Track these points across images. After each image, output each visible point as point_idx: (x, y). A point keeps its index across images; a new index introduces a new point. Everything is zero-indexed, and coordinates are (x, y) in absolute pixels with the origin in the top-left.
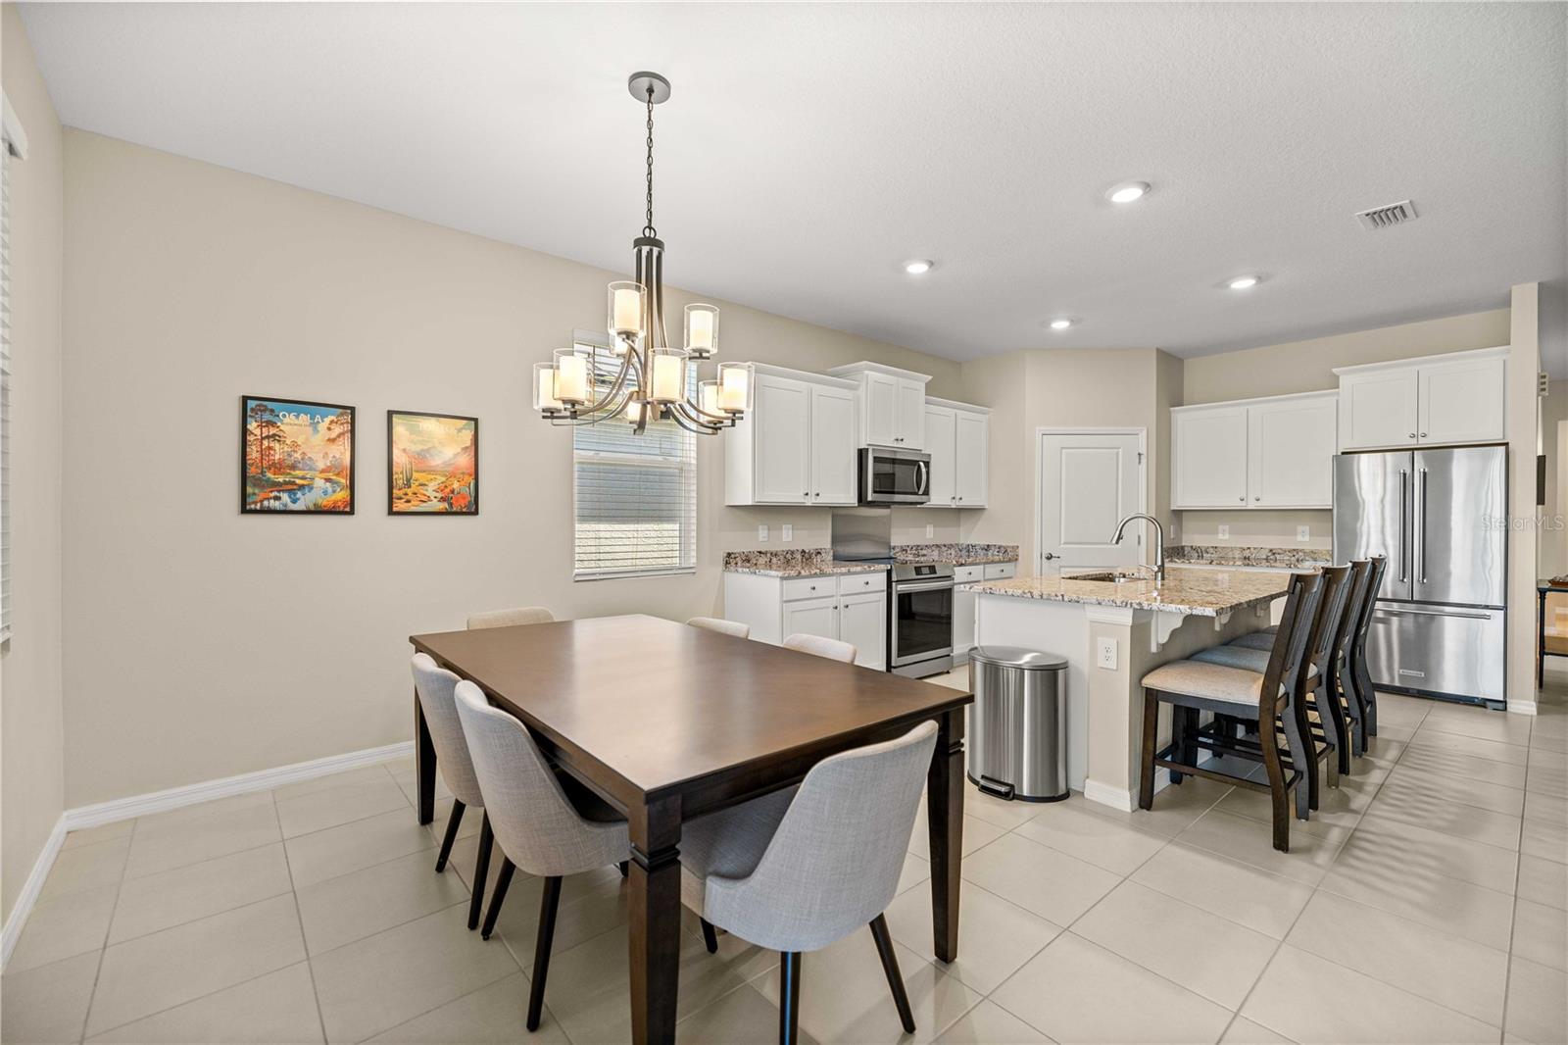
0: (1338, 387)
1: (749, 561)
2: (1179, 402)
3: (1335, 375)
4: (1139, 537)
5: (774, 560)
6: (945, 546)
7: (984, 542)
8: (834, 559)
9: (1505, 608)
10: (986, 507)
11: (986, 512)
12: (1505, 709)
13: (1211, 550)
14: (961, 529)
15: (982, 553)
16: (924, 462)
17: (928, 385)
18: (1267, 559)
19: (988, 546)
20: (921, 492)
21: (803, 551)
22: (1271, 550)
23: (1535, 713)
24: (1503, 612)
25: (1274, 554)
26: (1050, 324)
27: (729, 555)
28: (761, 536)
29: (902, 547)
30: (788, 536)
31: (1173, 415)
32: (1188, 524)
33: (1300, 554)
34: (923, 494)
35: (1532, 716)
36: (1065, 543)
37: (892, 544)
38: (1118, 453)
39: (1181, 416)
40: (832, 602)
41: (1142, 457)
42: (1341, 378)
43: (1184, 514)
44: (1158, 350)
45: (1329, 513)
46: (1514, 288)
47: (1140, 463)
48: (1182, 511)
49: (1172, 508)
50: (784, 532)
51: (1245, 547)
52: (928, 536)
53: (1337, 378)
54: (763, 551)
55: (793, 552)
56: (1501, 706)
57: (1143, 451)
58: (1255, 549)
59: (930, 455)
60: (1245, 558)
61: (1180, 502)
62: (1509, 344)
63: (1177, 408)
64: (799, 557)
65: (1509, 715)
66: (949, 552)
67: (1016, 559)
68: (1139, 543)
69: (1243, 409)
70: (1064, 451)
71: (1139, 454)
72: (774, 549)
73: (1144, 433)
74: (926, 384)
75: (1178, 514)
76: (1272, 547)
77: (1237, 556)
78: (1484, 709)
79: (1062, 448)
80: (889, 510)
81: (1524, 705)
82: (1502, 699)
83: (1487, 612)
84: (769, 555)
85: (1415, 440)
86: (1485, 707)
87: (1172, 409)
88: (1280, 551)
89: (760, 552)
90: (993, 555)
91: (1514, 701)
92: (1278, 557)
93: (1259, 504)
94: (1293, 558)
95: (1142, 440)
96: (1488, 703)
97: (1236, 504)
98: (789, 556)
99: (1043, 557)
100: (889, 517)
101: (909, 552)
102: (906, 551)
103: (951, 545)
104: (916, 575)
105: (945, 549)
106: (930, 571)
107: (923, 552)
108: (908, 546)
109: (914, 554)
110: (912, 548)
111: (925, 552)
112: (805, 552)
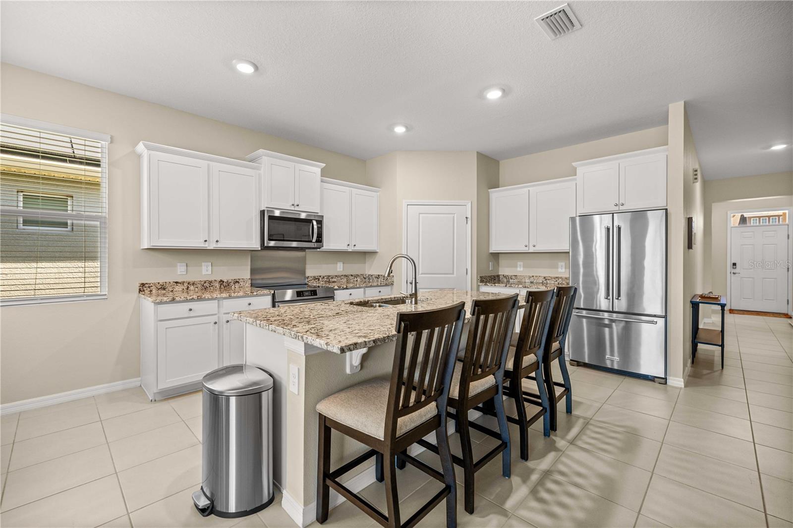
0: (576, 175)
2: (495, 185)
3: (573, 167)
4: (467, 269)
5: (192, 288)
6: (352, 275)
7: (376, 273)
8: (251, 286)
9: (665, 317)
10: (378, 251)
11: (378, 255)
12: (666, 383)
13: (514, 277)
14: (366, 264)
15: (375, 280)
16: (317, 221)
17: (322, 170)
18: (542, 283)
19: (379, 275)
20: (314, 240)
21: (221, 282)
22: (545, 278)
23: (683, 387)
24: (664, 319)
25: (546, 280)
26: (393, 129)
27: (143, 285)
28: (179, 271)
29: (314, 277)
30: (207, 271)
31: (490, 194)
32: (503, 261)
33: (560, 280)
34: (317, 241)
35: (681, 388)
36: (422, 274)
37: (307, 275)
38: (454, 217)
39: (495, 195)
40: (215, 318)
41: (468, 219)
42: (577, 168)
43: (500, 255)
44: (477, 152)
45: (568, 255)
46: (670, 105)
47: (467, 223)
48: (498, 253)
49: (490, 252)
50: (203, 267)
51: (531, 275)
53: (575, 169)
54: (180, 281)
55: (210, 282)
56: (663, 381)
57: (469, 216)
58: (536, 276)
59: (323, 216)
60: (531, 282)
61: (494, 249)
62: (667, 145)
63: (492, 190)
64: (217, 285)
65: (668, 388)
66: (356, 279)
67: (392, 284)
68: (467, 273)
69: (526, 190)
70: (421, 215)
71: (467, 218)
72: (191, 280)
73: (470, 204)
74: (321, 169)
75: (496, 256)
76: (545, 276)
77: (527, 281)
78: (653, 383)
79: (420, 214)
80: (304, 253)
81: (677, 381)
82: (664, 377)
83: (655, 319)
84: (186, 284)
85: (618, 207)
86: (654, 381)
87: (489, 190)
88: (549, 278)
89: (177, 283)
90: (381, 281)
91: (671, 378)
92: (548, 281)
93: (535, 248)
94: (556, 283)
95: (468, 208)
96: (656, 379)
97: (523, 249)
98: (207, 285)
99: (408, 283)
100: (305, 257)
101: (321, 280)
102: (319, 280)
103: (357, 275)
104: (297, 297)
105: (352, 277)
106: (311, 294)
107: (334, 280)
108: (320, 276)
109: (325, 281)
110: (324, 277)
111: (335, 280)
112: (223, 282)
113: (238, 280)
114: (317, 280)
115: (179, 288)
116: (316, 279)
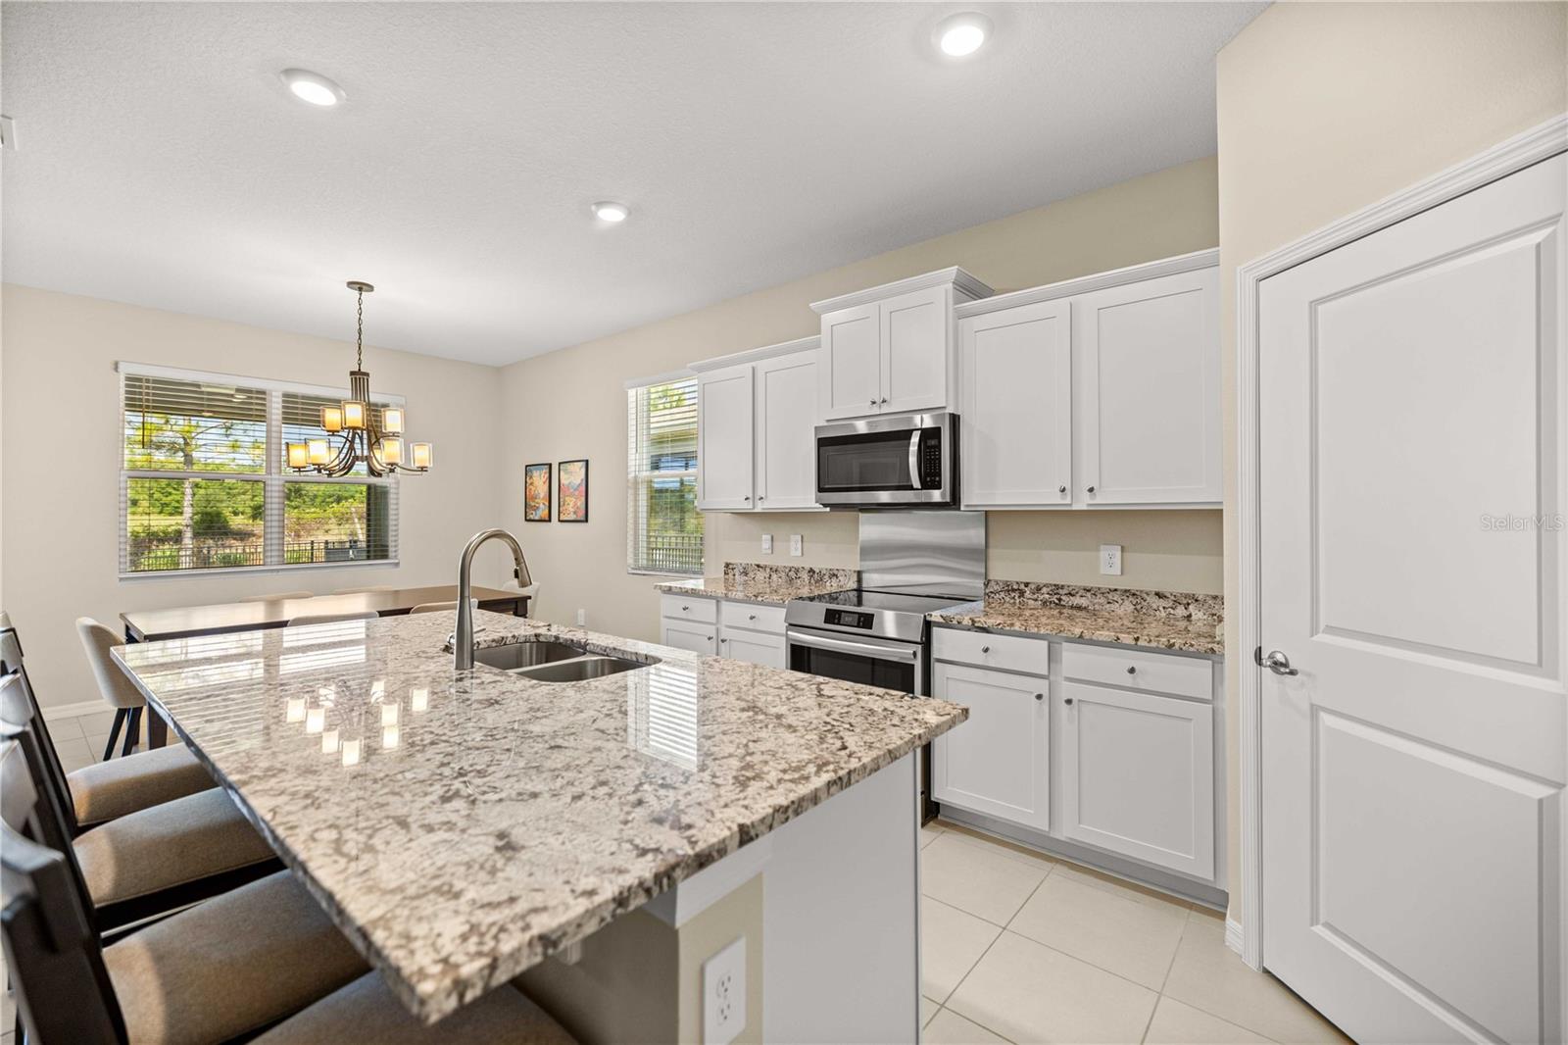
1: (746, 574)
6: (1158, 595)
8: (859, 586)
21: (811, 571)
28: (762, 548)
30: (796, 550)
36: (1331, 630)
37: (990, 576)
50: (793, 543)
52: (1104, 570)
54: (762, 564)
55: (797, 571)
64: (805, 576)
84: (768, 570)
89: (758, 566)
98: (792, 574)
101: (1028, 594)
102: (1022, 594)
103: (1186, 596)
104: (825, 622)
105: (1162, 603)
106: (840, 617)
107: (1077, 601)
108: (1027, 585)
109: (1044, 603)
110: (1039, 589)
111: (1083, 602)
112: (814, 572)
113: (836, 572)
114: (1017, 595)
115: (761, 575)
116: (1014, 590)
